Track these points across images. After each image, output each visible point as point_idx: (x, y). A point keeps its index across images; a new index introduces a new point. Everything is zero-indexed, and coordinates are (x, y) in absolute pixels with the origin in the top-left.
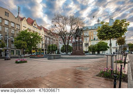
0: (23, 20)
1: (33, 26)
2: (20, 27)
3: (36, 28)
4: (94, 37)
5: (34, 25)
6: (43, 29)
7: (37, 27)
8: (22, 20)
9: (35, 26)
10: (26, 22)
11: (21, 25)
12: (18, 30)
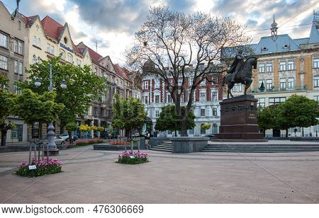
0: (34, 26)
1: (62, 45)
2: (23, 49)
3: (68, 49)
4: (261, 82)
5: (62, 41)
6: (87, 53)
7: (71, 48)
8: (30, 26)
9: (67, 46)
10: (40, 30)
11: (26, 43)
12: (20, 59)
